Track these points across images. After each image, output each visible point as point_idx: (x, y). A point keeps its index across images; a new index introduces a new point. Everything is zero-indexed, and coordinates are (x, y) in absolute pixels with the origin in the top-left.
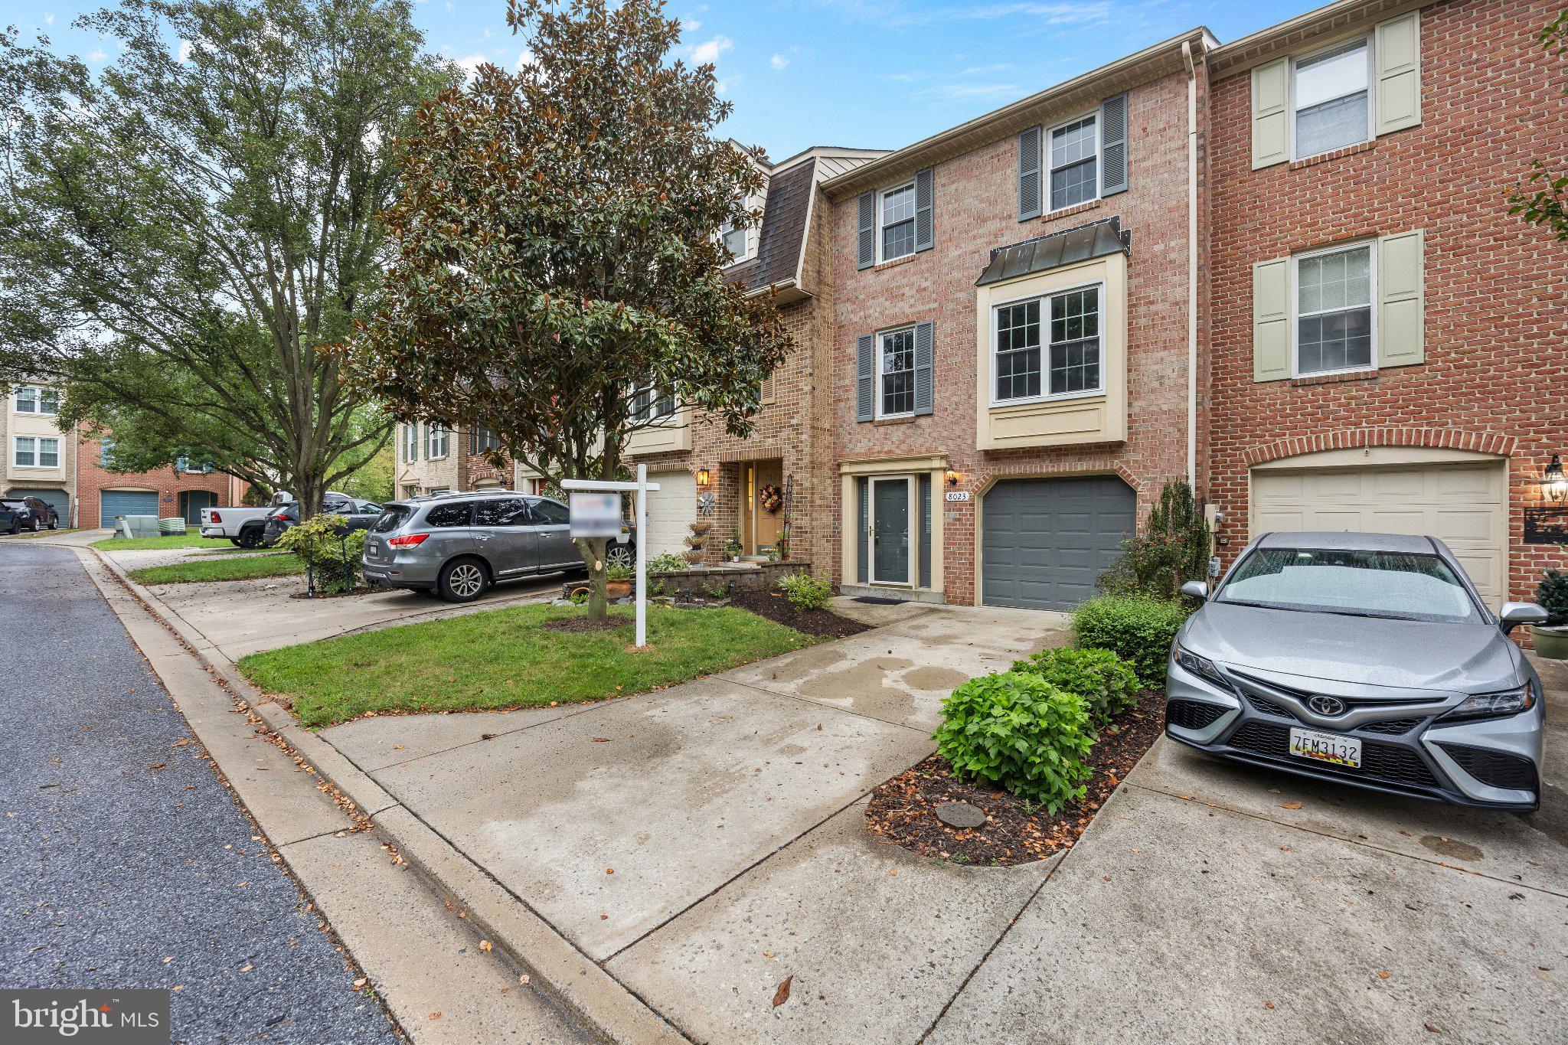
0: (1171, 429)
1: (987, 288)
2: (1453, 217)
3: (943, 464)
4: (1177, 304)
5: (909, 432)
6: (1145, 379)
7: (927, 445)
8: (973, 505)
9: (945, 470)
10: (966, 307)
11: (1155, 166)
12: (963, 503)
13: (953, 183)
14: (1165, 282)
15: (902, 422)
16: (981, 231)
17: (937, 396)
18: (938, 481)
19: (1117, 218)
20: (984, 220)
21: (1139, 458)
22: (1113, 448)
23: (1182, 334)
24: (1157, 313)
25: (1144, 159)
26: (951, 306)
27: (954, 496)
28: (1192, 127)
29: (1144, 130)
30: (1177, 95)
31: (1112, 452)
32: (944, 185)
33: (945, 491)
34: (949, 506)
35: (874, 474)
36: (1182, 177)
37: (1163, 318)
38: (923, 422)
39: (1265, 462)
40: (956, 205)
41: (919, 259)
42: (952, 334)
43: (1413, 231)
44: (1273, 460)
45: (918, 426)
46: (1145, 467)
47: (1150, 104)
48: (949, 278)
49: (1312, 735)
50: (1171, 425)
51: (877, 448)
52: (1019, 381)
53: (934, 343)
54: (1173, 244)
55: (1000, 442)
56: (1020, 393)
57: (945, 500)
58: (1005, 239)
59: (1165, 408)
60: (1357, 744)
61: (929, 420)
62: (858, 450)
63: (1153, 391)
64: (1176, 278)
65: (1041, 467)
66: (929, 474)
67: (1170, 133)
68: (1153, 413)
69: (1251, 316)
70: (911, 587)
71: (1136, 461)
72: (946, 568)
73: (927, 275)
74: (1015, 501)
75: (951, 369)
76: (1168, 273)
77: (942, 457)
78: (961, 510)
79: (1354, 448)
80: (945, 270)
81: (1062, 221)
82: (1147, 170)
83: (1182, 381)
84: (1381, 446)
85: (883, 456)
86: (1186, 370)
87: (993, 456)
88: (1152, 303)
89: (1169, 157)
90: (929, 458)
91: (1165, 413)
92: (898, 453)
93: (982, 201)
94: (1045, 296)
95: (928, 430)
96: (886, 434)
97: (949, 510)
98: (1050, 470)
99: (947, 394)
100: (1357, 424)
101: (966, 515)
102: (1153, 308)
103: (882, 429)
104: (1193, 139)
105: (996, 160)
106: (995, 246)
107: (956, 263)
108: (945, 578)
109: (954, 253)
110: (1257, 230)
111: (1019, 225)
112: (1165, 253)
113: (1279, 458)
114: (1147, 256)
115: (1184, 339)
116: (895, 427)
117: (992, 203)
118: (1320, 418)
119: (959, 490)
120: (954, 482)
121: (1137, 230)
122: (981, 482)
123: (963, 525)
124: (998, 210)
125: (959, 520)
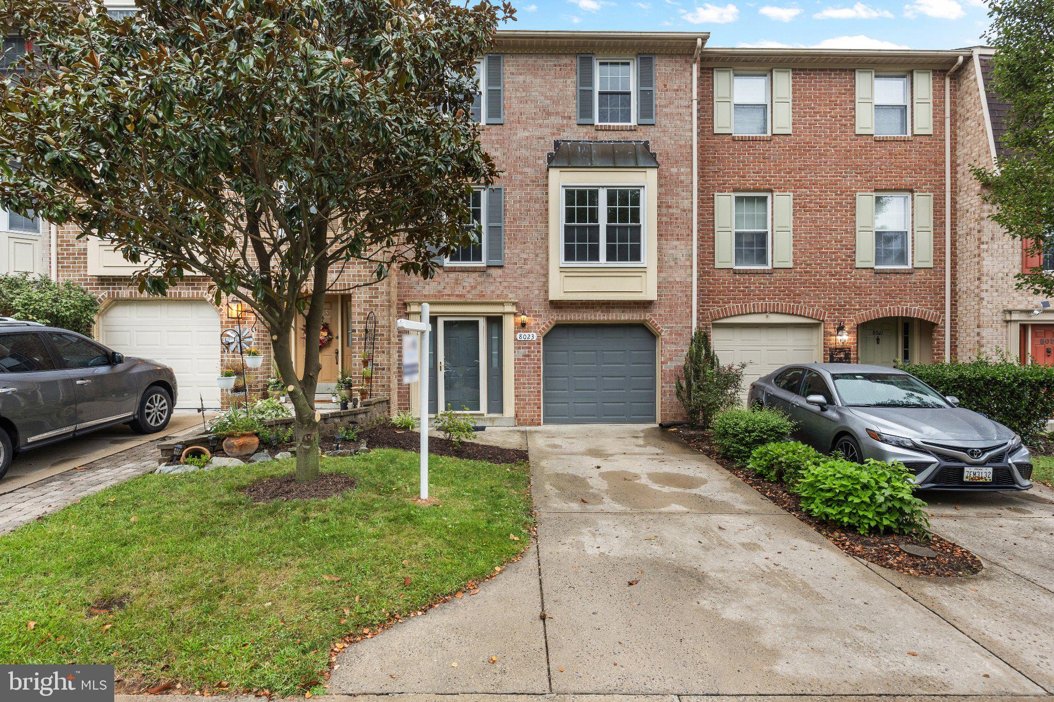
0: (680, 294)
1: (558, 170)
2: (804, 190)
3: (514, 309)
4: (685, 211)
5: (479, 279)
6: (666, 259)
7: (498, 292)
8: (539, 344)
9: (515, 314)
10: (533, 181)
11: (672, 114)
12: (531, 343)
13: (521, 74)
14: (677, 194)
15: (474, 270)
16: (545, 122)
17: (507, 251)
18: (509, 324)
19: (648, 142)
20: (549, 114)
21: (662, 313)
22: (646, 305)
23: (688, 232)
24: (672, 215)
25: (665, 106)
26: (520, 177)
27: (523, 335)
28: (695, 96)
29: (665, 86)
30: (685, 70)
31: (645, 308)
32: (512, 74)
33: (516, 332)
34: (519, 344)
35: (444, 315)
36: (688, 127)
37: (677, 219)
38: (495, 272)
39: (720, 319)
40: (524, 94)
41: (488, 130)
42: (520, 202)
43: (788, 193)
44: (724, 317)
45: (489, 275)
46: (666, 319)
47: (669, 69)
48: (518, 154)
49: (973, 469)
50: (682, 291)
51: (447, 291)
52: (582, 249)
53: (505, 206)
54: (682, 170)
55: (569, 294)
56: (582, 258)
57: (516, 339)
58: (565, 134)
59: (678, 279)
60: (991, 470)
61: (499, 271)
62: (426, 292)
63: (671, 267)
64: (685, 194)
65: (595, 316)
66: (501, 317)
67: (681, 94)
68: (670, 283)
69: (714, 225)
70: (483, 415)
71: (660, 315)
72: (516, 396)
73: (497, 146)
74: (569, 341)
75: (520, 231)
76: (680, 189)
77: (514, 304)
78: (530, 348)
79: (762, 313)
80: (515, 146)
81: (610, 133)
82: (666, 115)
83: (688, 263)
84: (774, 312)
85: (453, 299)
86: (691, 255)
87: (557, 305)
88: (670, 207)
89: (680, 110)
90: (502, 304)
91: (678, 283)
92: (469, 298)
93: (546, 97)
94: (603, 187)
95: (499, 280)
96: (457, 280)
97: (519, 348)
98: (602, 318)
99: (516, 251)
100: (764, 299)
101: (534, 352)
102: (671, 211)
103: (452, 275)
104: (695, 102)
105: (558, 68)
106: (558, 138)
107: (524, 143)
108: (516, 404)
109: (521, 134)
110: (716, 172)
111: (576, 126)
112: (678, 174)
113: (727, 317)
114: (667, 174)
115: (690, 235)
116: (466, 274)
117: (556, 102)
118: (747, 295)
119: (528, 332)
120: (523, 325)
121: (661, 154)
122: (547, 326)
123: (531, 360)
124: (560, 109)
125: (528, 356)
